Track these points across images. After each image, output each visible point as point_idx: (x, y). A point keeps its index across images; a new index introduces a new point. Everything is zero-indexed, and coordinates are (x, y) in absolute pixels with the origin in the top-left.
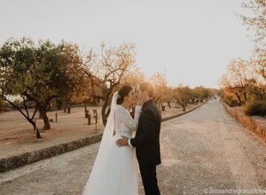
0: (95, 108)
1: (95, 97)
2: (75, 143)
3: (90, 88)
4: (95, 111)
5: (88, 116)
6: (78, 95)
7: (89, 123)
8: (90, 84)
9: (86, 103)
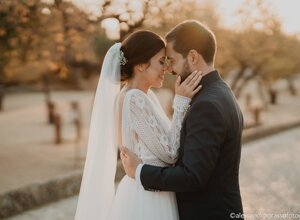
0: (74, 96)
1: (74, 65)
2: (16, 196)
3: (59, 37)
4: (75, 106)
5: (54, 119)
6: (23, 59)
7: (58, 141)
8: (58, 26)
9: (49, 82)
